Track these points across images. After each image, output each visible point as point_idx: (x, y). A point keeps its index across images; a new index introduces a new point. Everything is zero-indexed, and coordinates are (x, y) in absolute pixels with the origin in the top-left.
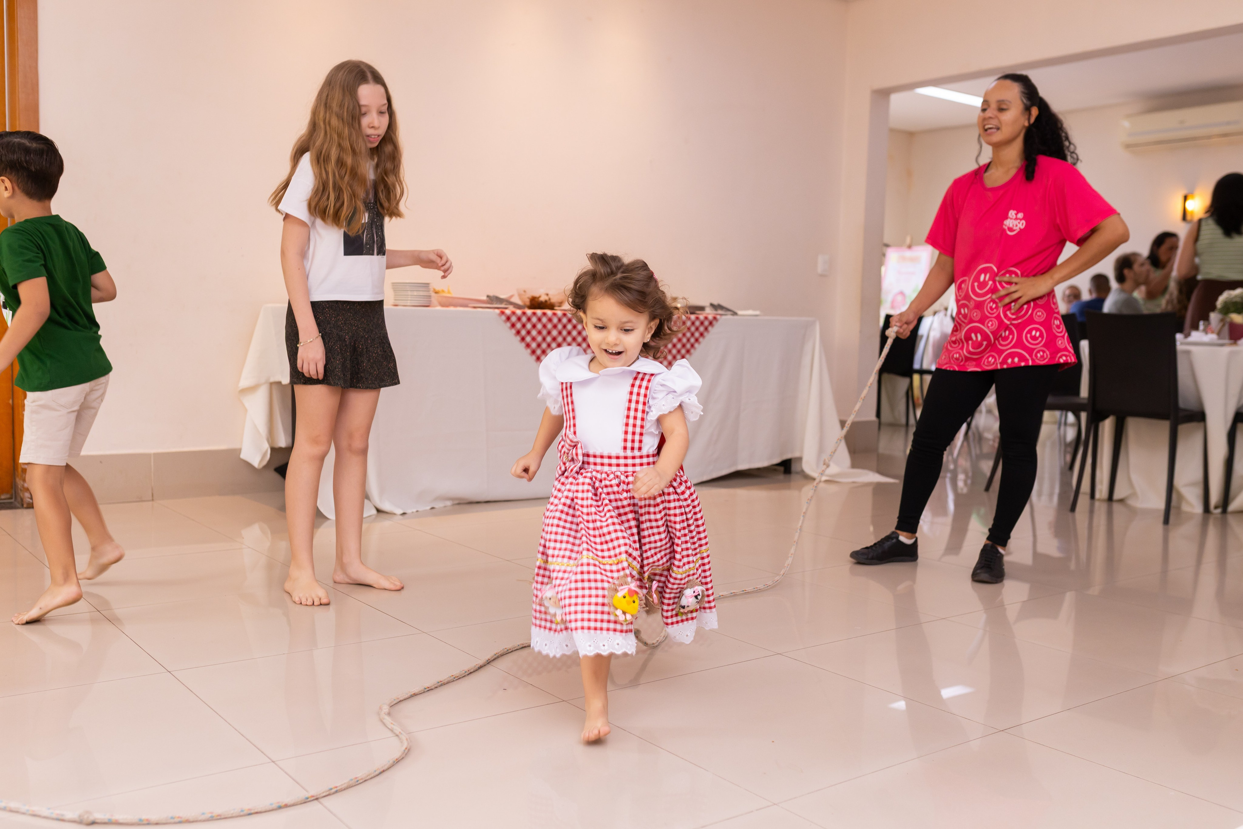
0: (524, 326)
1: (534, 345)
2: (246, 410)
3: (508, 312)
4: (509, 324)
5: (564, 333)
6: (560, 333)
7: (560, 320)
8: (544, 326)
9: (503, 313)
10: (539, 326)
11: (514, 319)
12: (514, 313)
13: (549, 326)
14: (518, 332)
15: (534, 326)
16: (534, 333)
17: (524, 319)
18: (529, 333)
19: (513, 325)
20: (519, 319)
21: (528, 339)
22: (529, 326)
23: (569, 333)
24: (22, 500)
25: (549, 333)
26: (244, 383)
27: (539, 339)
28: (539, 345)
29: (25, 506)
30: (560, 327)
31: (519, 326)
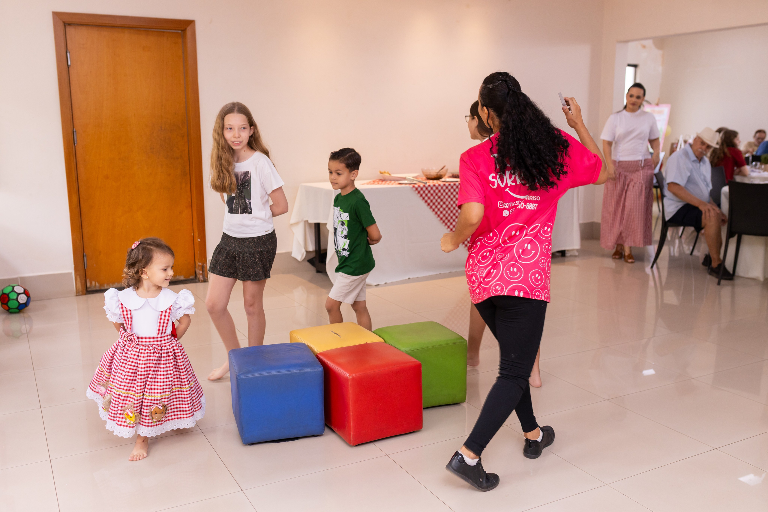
0: (424, 192)
1: (429, 201)
2: (294, 234)
3: (416, 186)
4: (417, 192)
5: (444, 194)
6: (442, 194)
7: (442, 188)
8: (434, 191)
9: (414, 187)
10: (432, 192)
11: (419, 189)
12: (419, 186)
13: (437, 191)
14: (421, 195)
15: (429, 192)
16: (429, 195)
17: (424, 189)
18: (426, 195)
19: (419, 192)
20: (422, 189)
21: (426, 198)
22: (427, 192)
23: (447, 194)
24: (199, 278)
25: (437, 194)
26: (292, 221)
27: (432, 198)
28: (431, 201)
29: (200, 281)
30: (442, 191)
31: (422, 192)
